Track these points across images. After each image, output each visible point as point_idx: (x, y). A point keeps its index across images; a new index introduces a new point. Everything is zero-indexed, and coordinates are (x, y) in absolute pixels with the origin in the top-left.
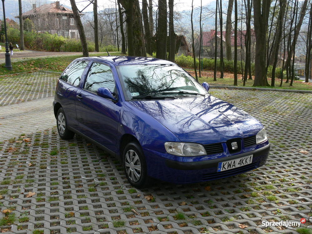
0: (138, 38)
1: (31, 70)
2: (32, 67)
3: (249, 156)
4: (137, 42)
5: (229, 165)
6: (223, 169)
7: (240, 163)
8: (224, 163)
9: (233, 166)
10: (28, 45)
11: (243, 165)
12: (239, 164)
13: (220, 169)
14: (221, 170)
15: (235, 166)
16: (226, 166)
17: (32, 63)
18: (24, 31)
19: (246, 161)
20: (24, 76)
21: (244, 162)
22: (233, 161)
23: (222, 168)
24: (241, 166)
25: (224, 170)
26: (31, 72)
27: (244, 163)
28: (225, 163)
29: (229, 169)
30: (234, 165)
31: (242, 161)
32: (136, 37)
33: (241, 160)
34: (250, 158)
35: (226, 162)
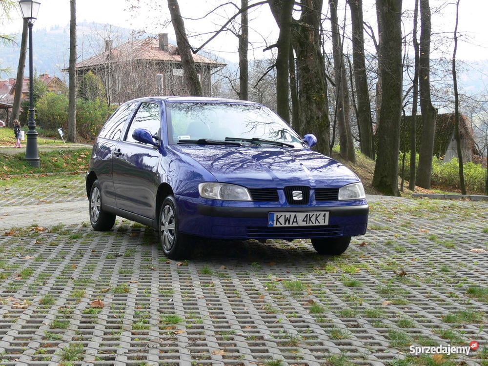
0: (320, 109)
1: (78, 169)
2: (80, 164)
3: (323, 213)
4: (318, 118)
5: (287, 220)
6: (277, 224)
7: (305, 220)
8: (277, 216)
9: (293, 222)
10: (87, 132)
11: (311, 224)
12: (303, 221)
13: (273, 223)
14: (275, 225)
15: (297, 222)
16: (282, 220)
17: (83, 156)
18: (78, 101)
19: (316, 219)
20: (61, 178)
21: (313, 219)
22: (293, 215)
23: (275, 222)
24: (308, 225)
25: (279, 225)
26: (77, 173)
27: (314, 222)
28: (279, 215)
29: (287, 225)
30: (295, 221)
31: (310, 218)
32: (314, 106)
33: (307, 216)
34: (324, 215)
35: (282, 214)
